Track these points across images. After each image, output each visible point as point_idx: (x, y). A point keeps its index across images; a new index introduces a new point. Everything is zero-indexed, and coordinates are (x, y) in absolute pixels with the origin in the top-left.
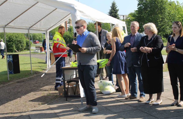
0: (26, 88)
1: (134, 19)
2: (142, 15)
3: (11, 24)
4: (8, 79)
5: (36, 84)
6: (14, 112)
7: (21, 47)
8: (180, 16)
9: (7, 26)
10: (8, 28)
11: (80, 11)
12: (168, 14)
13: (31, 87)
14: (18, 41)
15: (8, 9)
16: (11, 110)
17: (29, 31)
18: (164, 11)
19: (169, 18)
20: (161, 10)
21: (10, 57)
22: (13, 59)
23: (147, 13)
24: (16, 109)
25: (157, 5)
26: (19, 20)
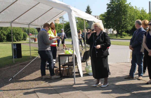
0: (28, 69)
1: (104, 19)
2: (109, 16)
3: (16, 21)
4: (13, 62)
5: (35, 67)
6: (22, 88)
7: (19, 38)
8: (138, 17)
9: (13, 22)
10: (14, 24)
11: (74, 11)
12: (129, 16)
13: (32, 69)
14: (17, 34)
15: (16, 8)
16: (19, 86)
17: (29, 26)
18: (126, 13)
19: (130, 18)
20: (124, 12)
21: (14, 46)
22: (17, 47)
23: (114, 14)
24: (24, 86)
25: (121, 9)
26: (22, 17)
